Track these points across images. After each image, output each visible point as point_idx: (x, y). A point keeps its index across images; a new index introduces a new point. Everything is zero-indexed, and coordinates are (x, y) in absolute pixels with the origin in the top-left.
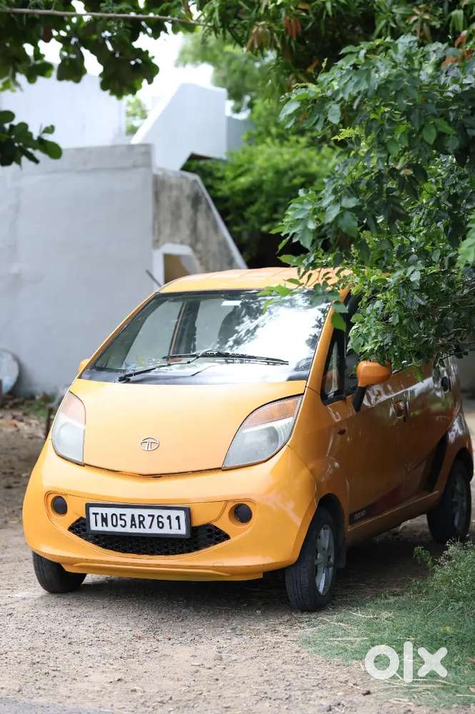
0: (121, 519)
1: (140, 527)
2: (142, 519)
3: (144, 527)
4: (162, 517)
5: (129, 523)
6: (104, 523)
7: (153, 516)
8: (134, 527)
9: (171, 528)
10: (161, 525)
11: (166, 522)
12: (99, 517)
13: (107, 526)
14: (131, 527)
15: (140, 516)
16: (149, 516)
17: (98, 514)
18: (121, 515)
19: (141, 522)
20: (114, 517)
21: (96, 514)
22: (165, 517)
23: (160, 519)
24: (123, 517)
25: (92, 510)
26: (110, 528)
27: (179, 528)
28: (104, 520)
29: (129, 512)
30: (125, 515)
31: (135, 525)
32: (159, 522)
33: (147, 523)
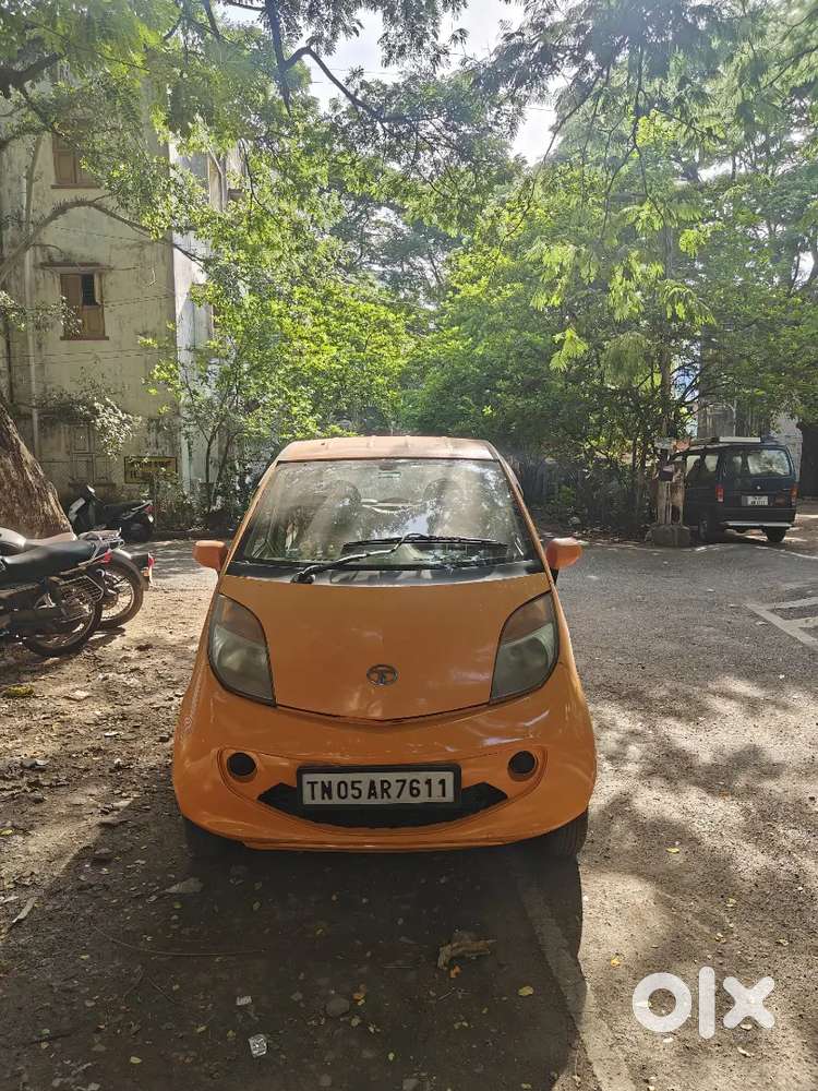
0: (353, 788)
1: (383, 797)
2: (386, 786)
3: (389, 797)
4: (418, 782)
5: (365, 792)
6: (326, 795)
7: (404, 781)
8: (372, 797)
9: (430, 795)
10: (415, 792)
11: (423, 788)
12: (318, 788)
13: (330, 798)
14: (369, 797)
15: (382, 782)
16: (398, 781)
17: (316, 783)
18: (353, 782)
19: (384, 791)
20: (342, 786)
21: (313, 784)
22: (422, 781)
23: (415, 785)
24: (357, 785)
25: (307, 778)
26: (336, 800)
27: (444, 795)
28: (326, 790)
29: (365, 778)
30: (360, 782)
31: (375, 794)
32: (412, 788)
33: (394, 791)
